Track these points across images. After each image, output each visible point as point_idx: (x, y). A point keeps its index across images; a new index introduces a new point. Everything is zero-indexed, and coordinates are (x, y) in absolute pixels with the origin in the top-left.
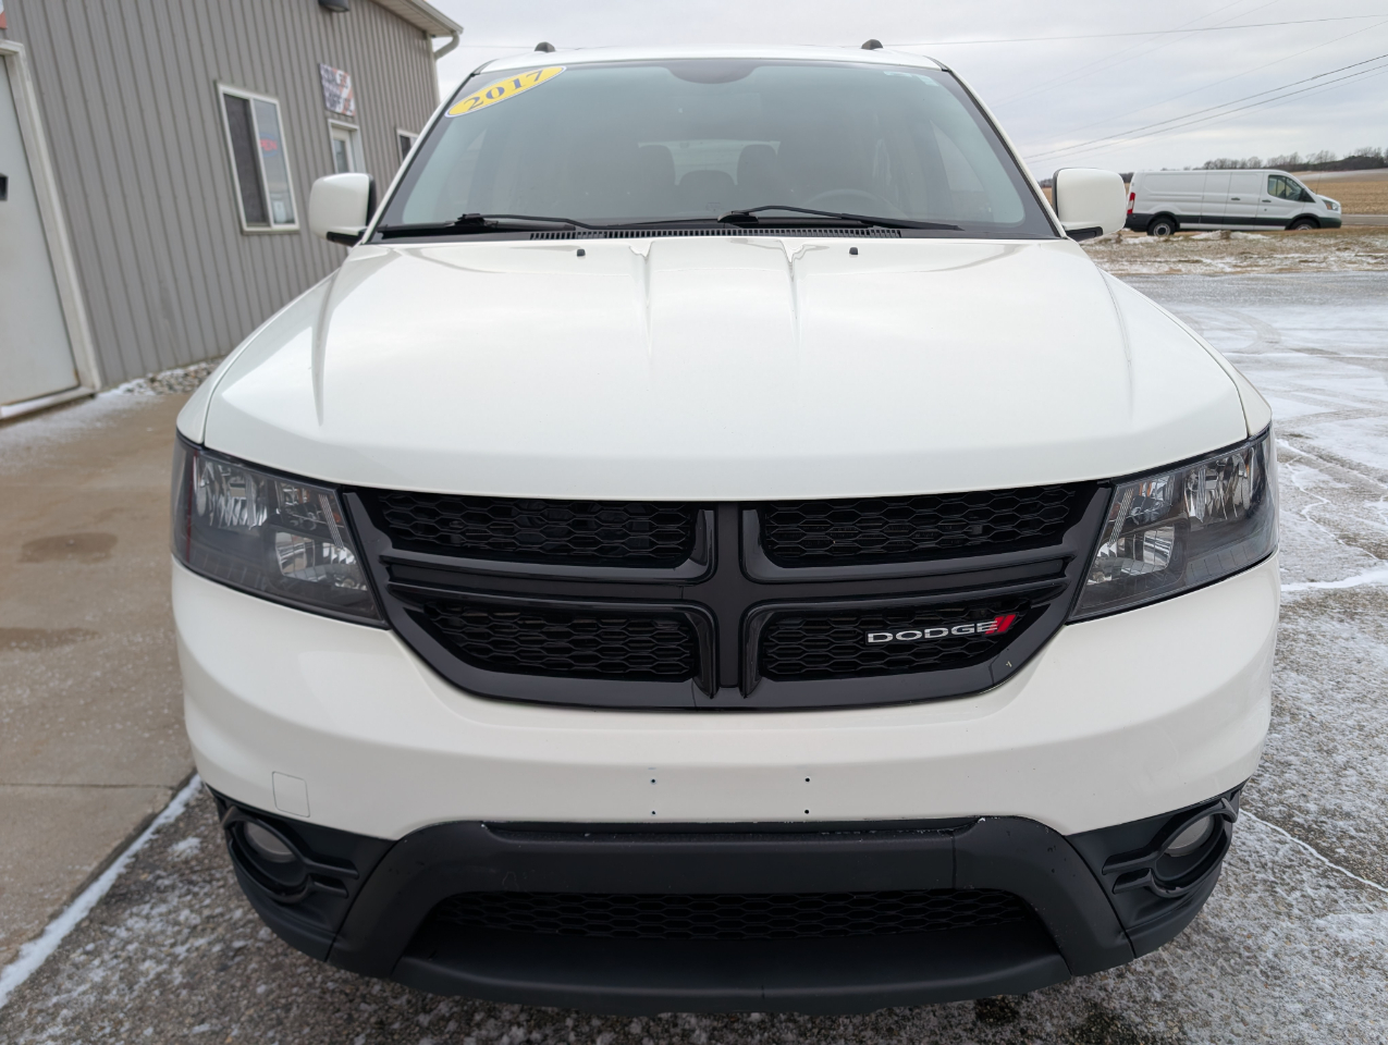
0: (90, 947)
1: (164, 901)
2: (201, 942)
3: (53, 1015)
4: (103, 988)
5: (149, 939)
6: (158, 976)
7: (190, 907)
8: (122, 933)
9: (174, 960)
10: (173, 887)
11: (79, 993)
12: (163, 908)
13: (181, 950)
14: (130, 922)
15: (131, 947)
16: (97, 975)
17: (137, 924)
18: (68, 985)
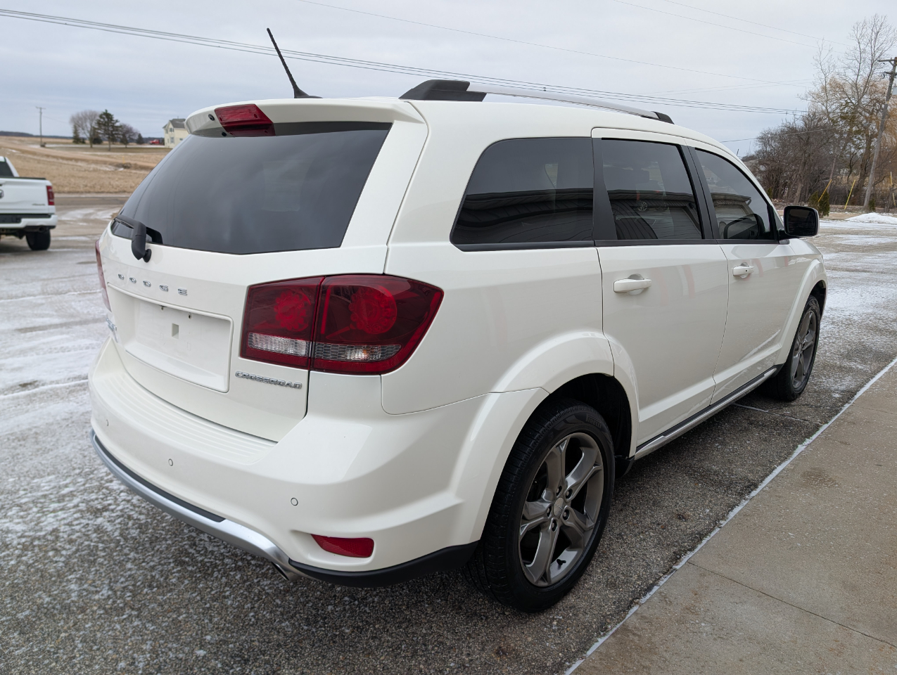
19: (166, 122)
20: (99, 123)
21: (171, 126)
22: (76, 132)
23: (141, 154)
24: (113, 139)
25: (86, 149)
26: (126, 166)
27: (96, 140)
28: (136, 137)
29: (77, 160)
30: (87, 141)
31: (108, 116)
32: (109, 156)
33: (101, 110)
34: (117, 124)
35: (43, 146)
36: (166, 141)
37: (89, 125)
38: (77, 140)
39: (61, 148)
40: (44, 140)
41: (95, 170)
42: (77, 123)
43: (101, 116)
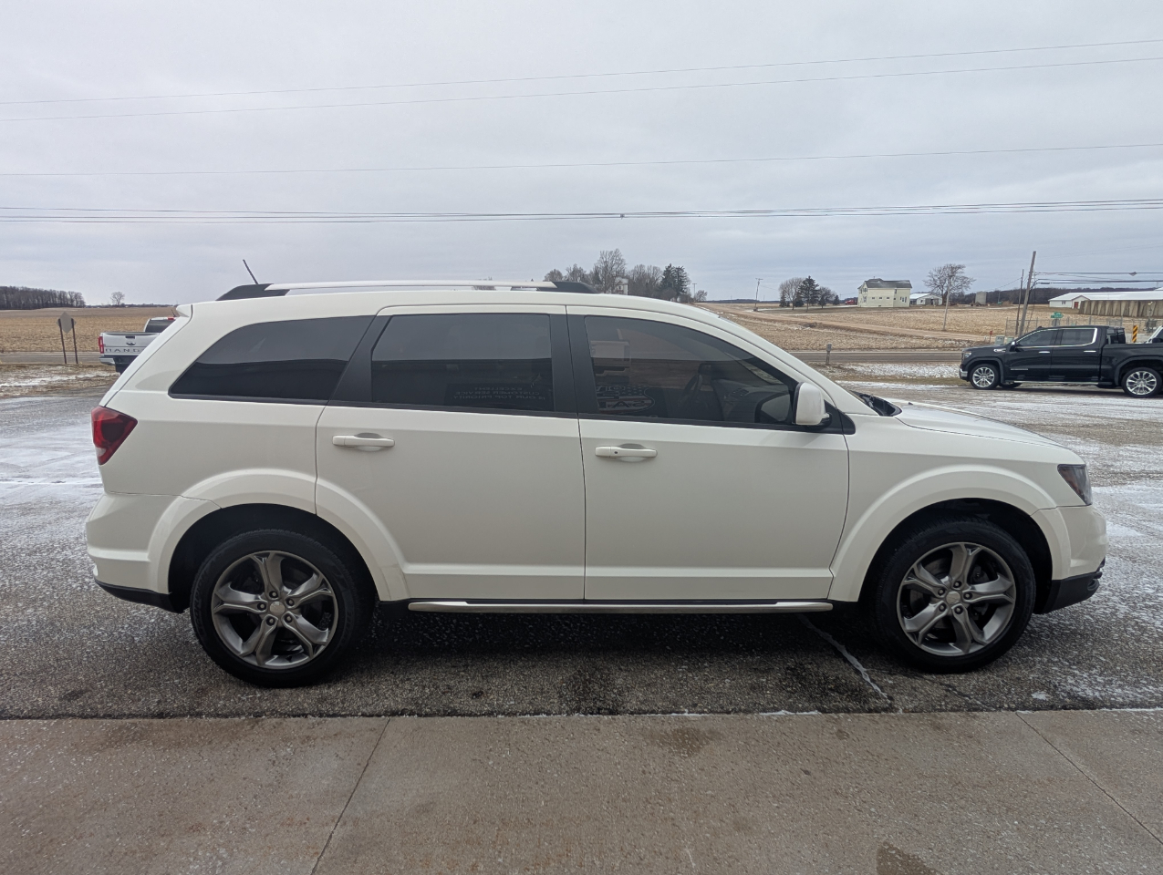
0: (1112, 699)
1: (1071, 690)
2: (1076, 672)
3: (1144, 693)
4: (1120, 686)
5: (1090, 685)
6: (1100, 676)
7: (1066, 682)
8: (1097, 694)
9: (1090, 675)
10: (1063, 691)
11: (1128, 691)
12: (1075, 688)
13: (1085, 675)
14: (1091, 694)
15: (1100, 689)
16: (1119, 691)
17: (1089, 692)
18: (1131, 696)
19: (861, 283)
20: (802, 288)
21: (866, 287)
22: (783, 297)
23: (833, 314)
24: (812, 302)
25: (787, 312)
26: (812, 326)
27: (798, 303)
28: (834, 298)
29: (775, 321)
30: (791, 305)
31: (810, 281)
32: (804, 317)
33: (804, 277)
34: (817, 288)
35: (755, 310)
36: (859, 301)
37: (794, 291)
38: (783, 303)
39: (768, 312)
40: (758, 305)
41: (786, 330)
42: (785, 289)
43: (804, 282)
